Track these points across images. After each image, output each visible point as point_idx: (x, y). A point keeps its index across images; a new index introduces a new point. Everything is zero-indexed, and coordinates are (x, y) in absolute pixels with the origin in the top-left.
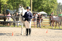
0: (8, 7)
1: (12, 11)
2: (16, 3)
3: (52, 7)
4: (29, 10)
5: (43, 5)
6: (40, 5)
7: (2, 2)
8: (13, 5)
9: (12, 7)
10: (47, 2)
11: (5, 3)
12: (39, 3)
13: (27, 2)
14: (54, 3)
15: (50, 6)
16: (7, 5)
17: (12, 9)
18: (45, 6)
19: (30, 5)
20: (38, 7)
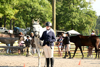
0: (17, 23)
1: (23, 29)
2: (30, 17)
3: (88, 23)
4: (49, 28)
5: (73, 20)
6: (69, 20)
7: (8, 15)
8: (24, 20)
9: (23, 23)
10: (80, 14)
11: (12, 17)
12: (67, 17)
13: (47, 15)
14: (91, 15)
15: (84, 21)
16: (16, 19)
17: (23, 25)
18: (76, 20)
19: (53, 20)
20: (65, 23)
